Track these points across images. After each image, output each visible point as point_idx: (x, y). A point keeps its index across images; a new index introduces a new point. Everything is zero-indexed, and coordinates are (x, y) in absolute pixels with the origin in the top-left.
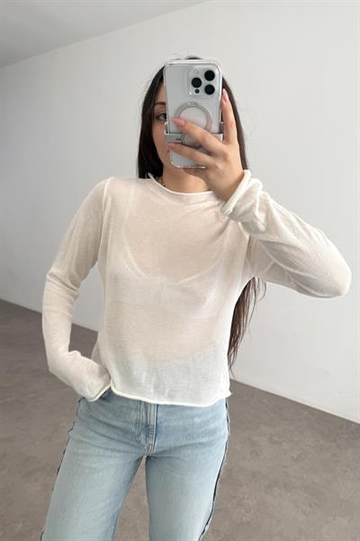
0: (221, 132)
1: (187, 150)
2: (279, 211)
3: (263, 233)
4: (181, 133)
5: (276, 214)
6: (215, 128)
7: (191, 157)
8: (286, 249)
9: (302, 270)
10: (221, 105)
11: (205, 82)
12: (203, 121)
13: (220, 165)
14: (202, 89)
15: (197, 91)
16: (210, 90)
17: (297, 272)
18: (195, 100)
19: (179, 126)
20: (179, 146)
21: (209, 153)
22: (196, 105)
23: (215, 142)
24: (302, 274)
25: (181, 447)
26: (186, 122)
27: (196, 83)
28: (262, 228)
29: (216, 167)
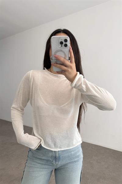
0: (69, 59)
1: (59, 65)
2: (90, 84)
3: (86, 92)
4: (56, 60)
5: (89, 85)
7: (60, 68)
8: (93, 97)
9: (100, 103)
10: (69, 51)
11: (64, 43)
12: (63, 56)
13: (70, 70)
14: (63, 45)
15: (62, 46)
16: (66, 45)
18: (61, 49)
20: (55, 64)
21: (66, 66)
22: (61, 51)
25: (68, 163)
26: (58, 56)
27: (61, 43)
28: (85, 90)
29: (69, 71)
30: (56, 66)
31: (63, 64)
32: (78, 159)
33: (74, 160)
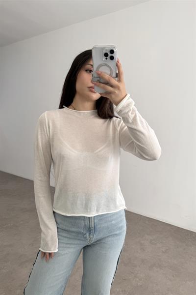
0: (116, 77)
1: (102, 85)
3: (131, 124)
4: (99, 77)
6: (114, 75)
7: (104, 88)
8: (137, 132)
9: (142, 144)
11: (110, 55)
12: (109, 72)
13: (117, 92)
14: (108, 58)
15: (106, 59)
16: (112, 58)
17: (140, 144)
18: (106, 63)
19: (98, 74)
20: (98, 83)
21: (112, 86)
22: (106, 65)
23: (114, 81)
24: (142, 146)
26: (101, 73)
27: (106, 55)
28: (130, 121)
29: (115, 93)
30: (98, 86)
31: (107, 83)
32: (120, 231)
33: (114, 233)
